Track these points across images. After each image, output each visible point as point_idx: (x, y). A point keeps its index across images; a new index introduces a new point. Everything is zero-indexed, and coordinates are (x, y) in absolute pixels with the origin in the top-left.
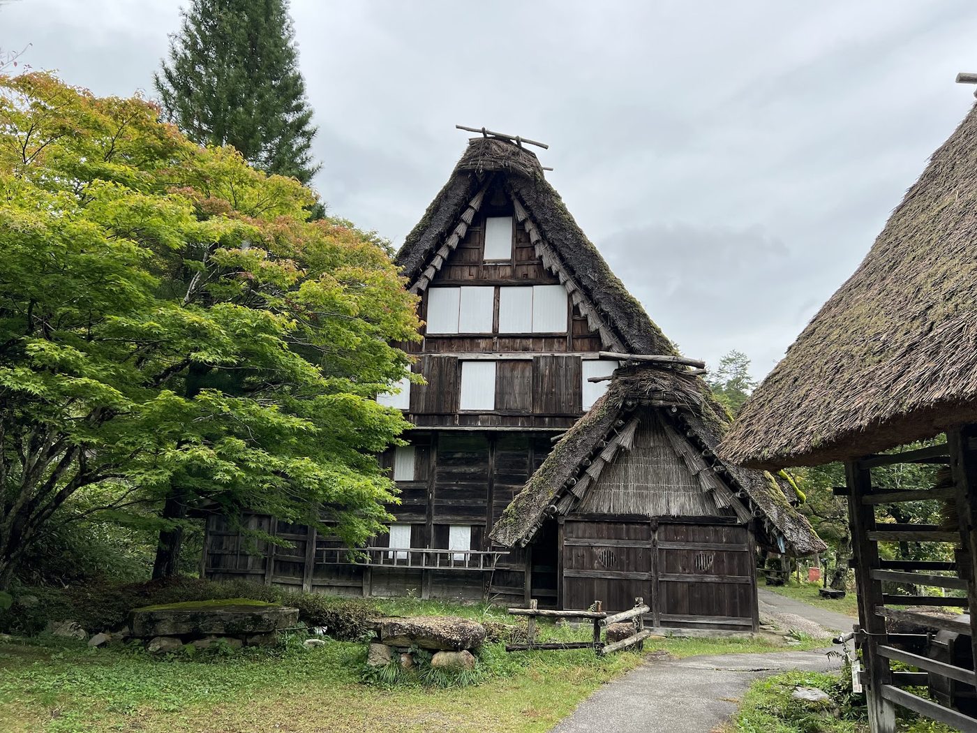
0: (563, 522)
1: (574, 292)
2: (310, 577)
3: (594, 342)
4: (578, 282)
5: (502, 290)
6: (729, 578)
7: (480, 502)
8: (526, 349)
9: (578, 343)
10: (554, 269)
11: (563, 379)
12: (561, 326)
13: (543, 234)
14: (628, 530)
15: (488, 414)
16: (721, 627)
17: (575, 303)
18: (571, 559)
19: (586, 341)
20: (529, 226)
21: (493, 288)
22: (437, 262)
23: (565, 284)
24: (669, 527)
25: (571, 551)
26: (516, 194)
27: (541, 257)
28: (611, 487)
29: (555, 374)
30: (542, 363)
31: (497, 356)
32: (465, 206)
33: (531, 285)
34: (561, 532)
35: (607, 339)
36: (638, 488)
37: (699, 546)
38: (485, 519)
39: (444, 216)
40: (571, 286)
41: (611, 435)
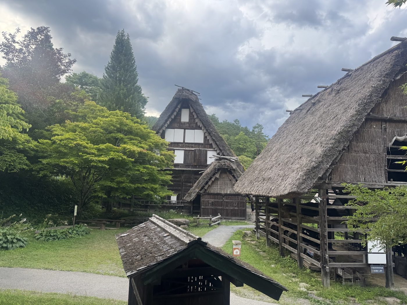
0: (202, 195)
1: (206, 133)
2: (133, 208)
3: (211, 146)
4: (207, 130)
5: (186, 130)
6: (240, 208)
7: (179, 188)
8: (192, 147)
9: (206, 146)
10: (200, 126)
11: (202, 156)
12: (202, 141)
13: (198, 116)
14: (217, 197)
15: (181, 164)
16: (238, 219)
17: (206, 136)
18: (203, 204)
19: (209, 145)
20: (194, 113)
21: (183, 130)
22: (168, 122)
23: (203, 130)
24: (227, 196)
25: (203, 202)
26: (191, 105)
27: (197, 122)
28: (214, 187)
29: (200, 154)
30: (197, 151)
31: (185, 149)
32: (176, 107)
33: (194, 129)
34: (201, 197)
35: (214, 146)
36: (220, 187)
37: (233, 201)
38: (181, 192)
39: (171, 111)
40: (205, 131)
41: (214, 174)
